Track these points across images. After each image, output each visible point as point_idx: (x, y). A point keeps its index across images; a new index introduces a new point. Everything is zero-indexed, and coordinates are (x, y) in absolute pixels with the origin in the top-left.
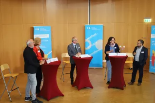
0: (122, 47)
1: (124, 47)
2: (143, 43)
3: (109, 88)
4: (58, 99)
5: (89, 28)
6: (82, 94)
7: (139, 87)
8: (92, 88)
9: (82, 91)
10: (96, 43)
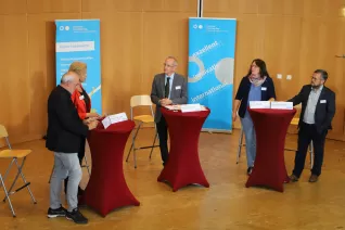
0: (285, 77)
1: (289, 77)
2: (326, 78)
3: (248, 185)
4: (127, 212)
5: (200, 27)
6: (183, 200)
7: (313, 185)
8: (207, 185)
9: (182, 194)
10: (216, 68)
